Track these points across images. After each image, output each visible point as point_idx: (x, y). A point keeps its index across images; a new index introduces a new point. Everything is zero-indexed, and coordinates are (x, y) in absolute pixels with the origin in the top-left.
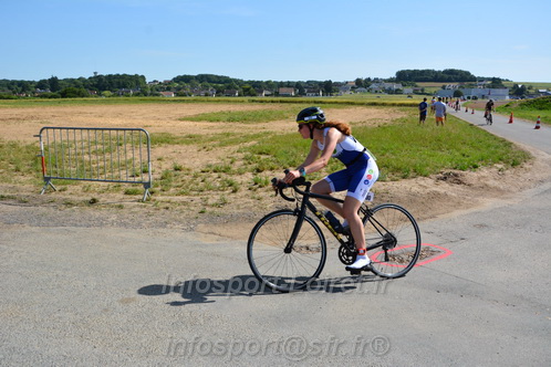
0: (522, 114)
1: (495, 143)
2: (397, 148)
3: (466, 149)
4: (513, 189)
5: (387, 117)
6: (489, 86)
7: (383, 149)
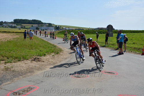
0: (59, 36)
1: (51, 46)
2: (16, 49)
3: (41, 49)
4: (58, 62)
5: (11, 37)
6: (48, 26)
7: (10, 50)
